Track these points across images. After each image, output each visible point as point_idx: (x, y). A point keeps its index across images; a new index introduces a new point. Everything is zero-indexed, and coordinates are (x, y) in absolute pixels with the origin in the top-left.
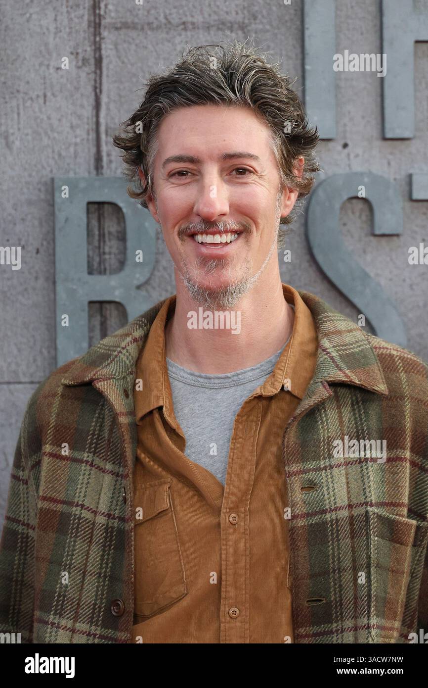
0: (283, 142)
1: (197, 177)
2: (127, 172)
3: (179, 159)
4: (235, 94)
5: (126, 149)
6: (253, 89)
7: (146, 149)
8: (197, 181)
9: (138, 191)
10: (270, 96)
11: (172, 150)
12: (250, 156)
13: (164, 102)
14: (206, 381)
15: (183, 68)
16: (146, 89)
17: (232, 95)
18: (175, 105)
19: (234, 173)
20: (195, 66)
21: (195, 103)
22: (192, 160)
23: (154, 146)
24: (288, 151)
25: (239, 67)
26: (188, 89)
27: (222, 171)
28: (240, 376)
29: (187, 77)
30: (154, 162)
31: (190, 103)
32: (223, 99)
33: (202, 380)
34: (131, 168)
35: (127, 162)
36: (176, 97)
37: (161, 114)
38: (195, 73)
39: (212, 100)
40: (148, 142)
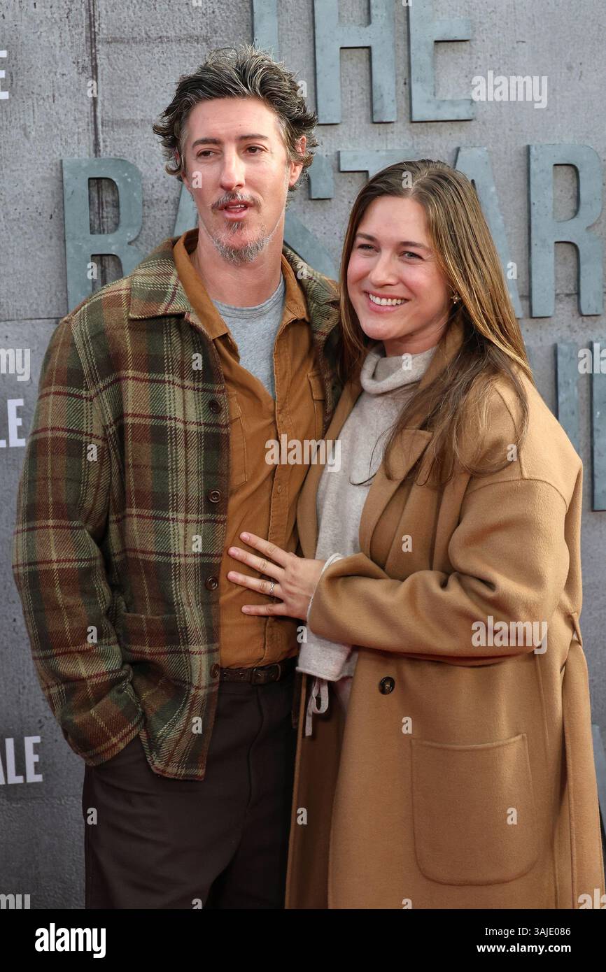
0: (288, 125)
1: (220, 156)
2: (165, 153)
3: (205, 141)
4: (248, 89)
5: (163, 135)
6: (263, 83)
7: (179, 135)
8: (219, 159)
9: (174, 169)
10: (276, 89)
11: (199, 134)
12: (261, 137)
13: (191, 97)
14: (240, 313)
15: (205, 69)
16: (176, 87)
17: (246, 90)
18: (200, 99)
19: (248, 151)
20: (215, 67)
21: (216, 97)
22: (216, 142)
23: (185, 133)
24: (292, 132)
25: (250, 66)
26: (210, 86)
27: (238, 150)
28: (263, 308)
29: (209, 76)
30: (185, 145)
31: (211, 97)
32: (238, 93)
33: (237, 312)
34: (169, 149)
35: (165, 146)
36: (200, 92)
37: (189, 107)
38: (215, 72)
39: (230, 94)
40: (180, 129)
